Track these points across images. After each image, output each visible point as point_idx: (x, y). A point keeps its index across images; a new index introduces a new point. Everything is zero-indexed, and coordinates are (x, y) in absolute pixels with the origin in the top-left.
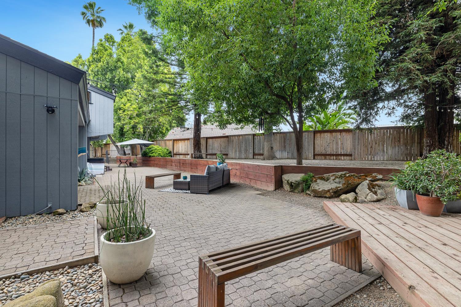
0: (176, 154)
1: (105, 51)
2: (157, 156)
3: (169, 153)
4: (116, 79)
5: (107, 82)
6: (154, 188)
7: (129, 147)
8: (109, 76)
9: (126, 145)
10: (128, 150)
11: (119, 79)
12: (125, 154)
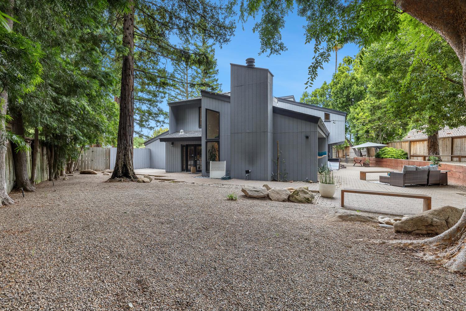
0: (413, 156)
1: (342, 74)
2: (389, 158)
3: (404, 155)
4: (351, 94)
5: (344, 98)
6: (366, 180)
7: (365, 149)
8: (345, 93)
9: (362, 148)
10: (364, 152)
11: (353, 94)
12: (361, 155)
